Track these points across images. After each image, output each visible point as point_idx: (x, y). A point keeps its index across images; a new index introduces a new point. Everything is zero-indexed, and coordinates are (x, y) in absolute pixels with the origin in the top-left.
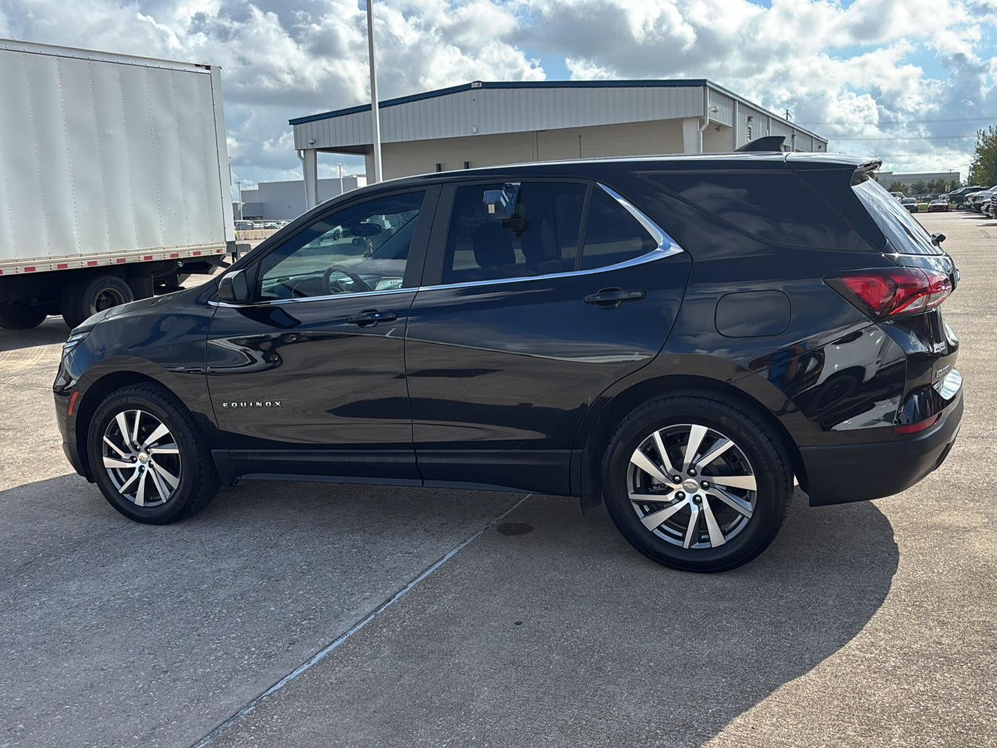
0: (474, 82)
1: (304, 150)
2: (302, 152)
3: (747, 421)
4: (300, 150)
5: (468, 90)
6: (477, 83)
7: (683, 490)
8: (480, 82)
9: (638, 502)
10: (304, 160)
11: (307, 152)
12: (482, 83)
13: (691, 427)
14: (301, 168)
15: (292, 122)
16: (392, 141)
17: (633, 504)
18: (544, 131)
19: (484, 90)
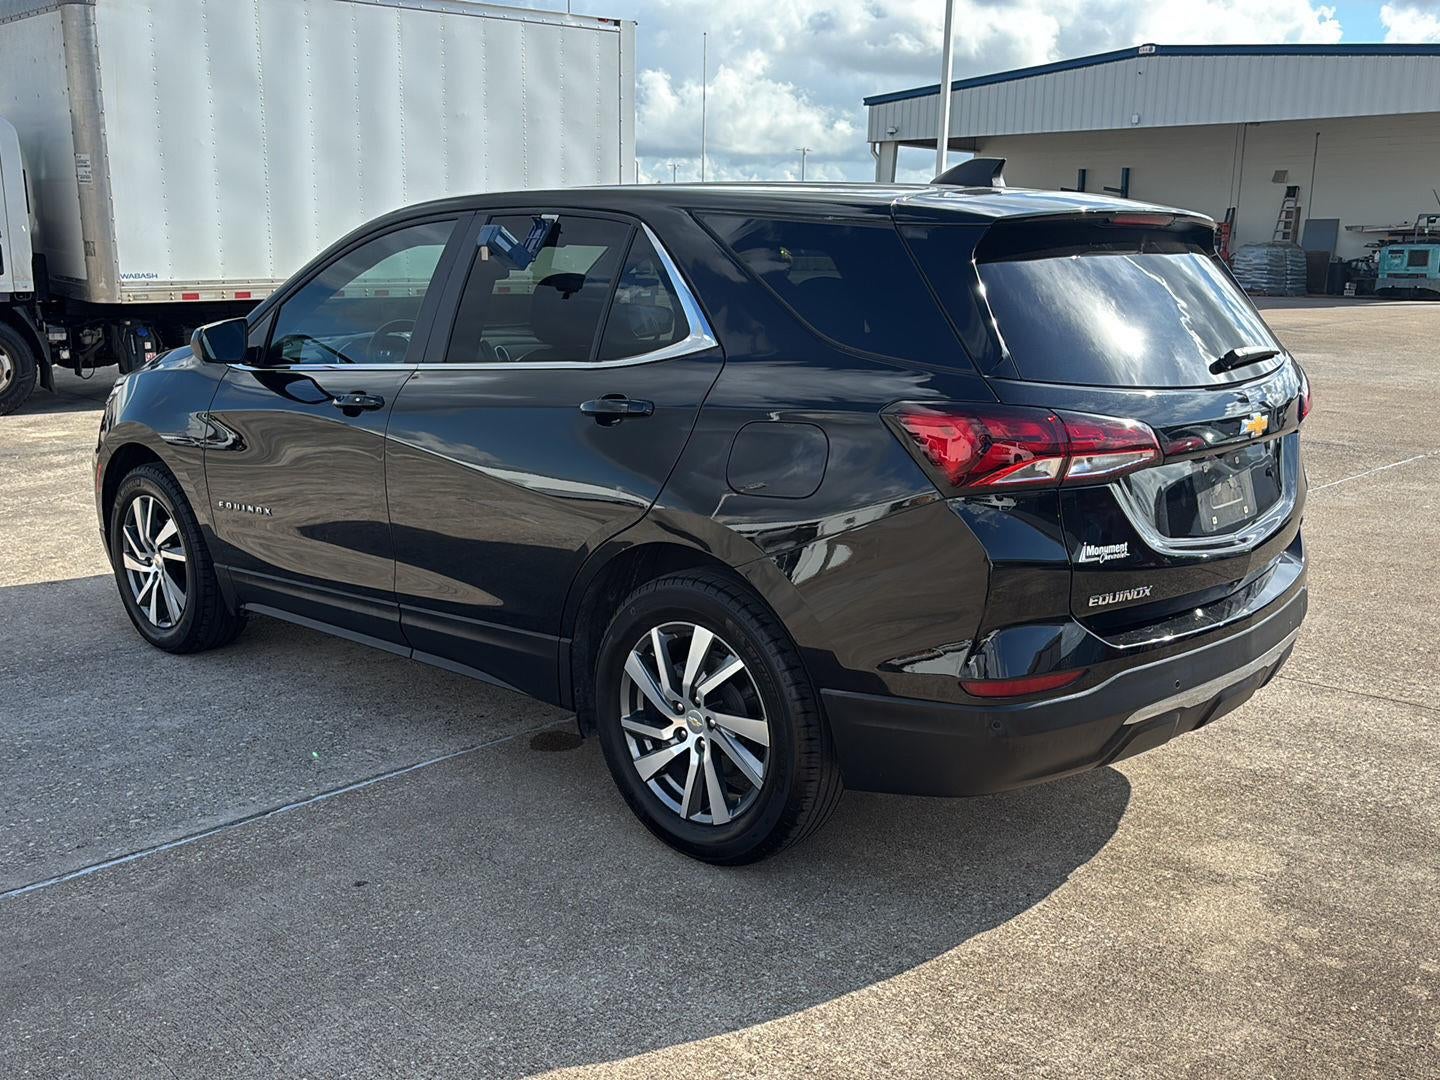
0: (1144, 45)
1: (881, 143)
2: (878, 145)
3: (761, 631)
4: (875, 143)
5: (1134, 57)
6: (1148, 47)
7: (686, 726)
8: (1153, 45)
9: (633, 734)
10: (879, 157)
11: (884, 145)
12: (1157, 46)
13: (694, 628)
14: (873, 167)
15: (869, 101)
16: (1007, 133)
17: (627, 735)
18: (1258, 123)
19: (1158, 57)
